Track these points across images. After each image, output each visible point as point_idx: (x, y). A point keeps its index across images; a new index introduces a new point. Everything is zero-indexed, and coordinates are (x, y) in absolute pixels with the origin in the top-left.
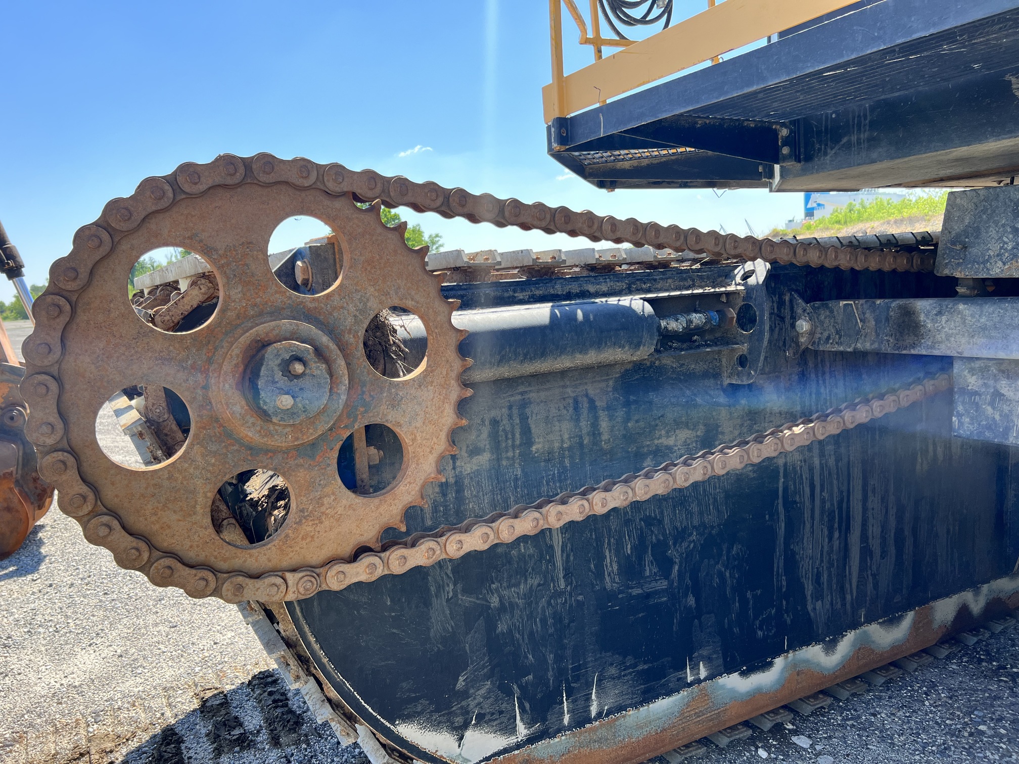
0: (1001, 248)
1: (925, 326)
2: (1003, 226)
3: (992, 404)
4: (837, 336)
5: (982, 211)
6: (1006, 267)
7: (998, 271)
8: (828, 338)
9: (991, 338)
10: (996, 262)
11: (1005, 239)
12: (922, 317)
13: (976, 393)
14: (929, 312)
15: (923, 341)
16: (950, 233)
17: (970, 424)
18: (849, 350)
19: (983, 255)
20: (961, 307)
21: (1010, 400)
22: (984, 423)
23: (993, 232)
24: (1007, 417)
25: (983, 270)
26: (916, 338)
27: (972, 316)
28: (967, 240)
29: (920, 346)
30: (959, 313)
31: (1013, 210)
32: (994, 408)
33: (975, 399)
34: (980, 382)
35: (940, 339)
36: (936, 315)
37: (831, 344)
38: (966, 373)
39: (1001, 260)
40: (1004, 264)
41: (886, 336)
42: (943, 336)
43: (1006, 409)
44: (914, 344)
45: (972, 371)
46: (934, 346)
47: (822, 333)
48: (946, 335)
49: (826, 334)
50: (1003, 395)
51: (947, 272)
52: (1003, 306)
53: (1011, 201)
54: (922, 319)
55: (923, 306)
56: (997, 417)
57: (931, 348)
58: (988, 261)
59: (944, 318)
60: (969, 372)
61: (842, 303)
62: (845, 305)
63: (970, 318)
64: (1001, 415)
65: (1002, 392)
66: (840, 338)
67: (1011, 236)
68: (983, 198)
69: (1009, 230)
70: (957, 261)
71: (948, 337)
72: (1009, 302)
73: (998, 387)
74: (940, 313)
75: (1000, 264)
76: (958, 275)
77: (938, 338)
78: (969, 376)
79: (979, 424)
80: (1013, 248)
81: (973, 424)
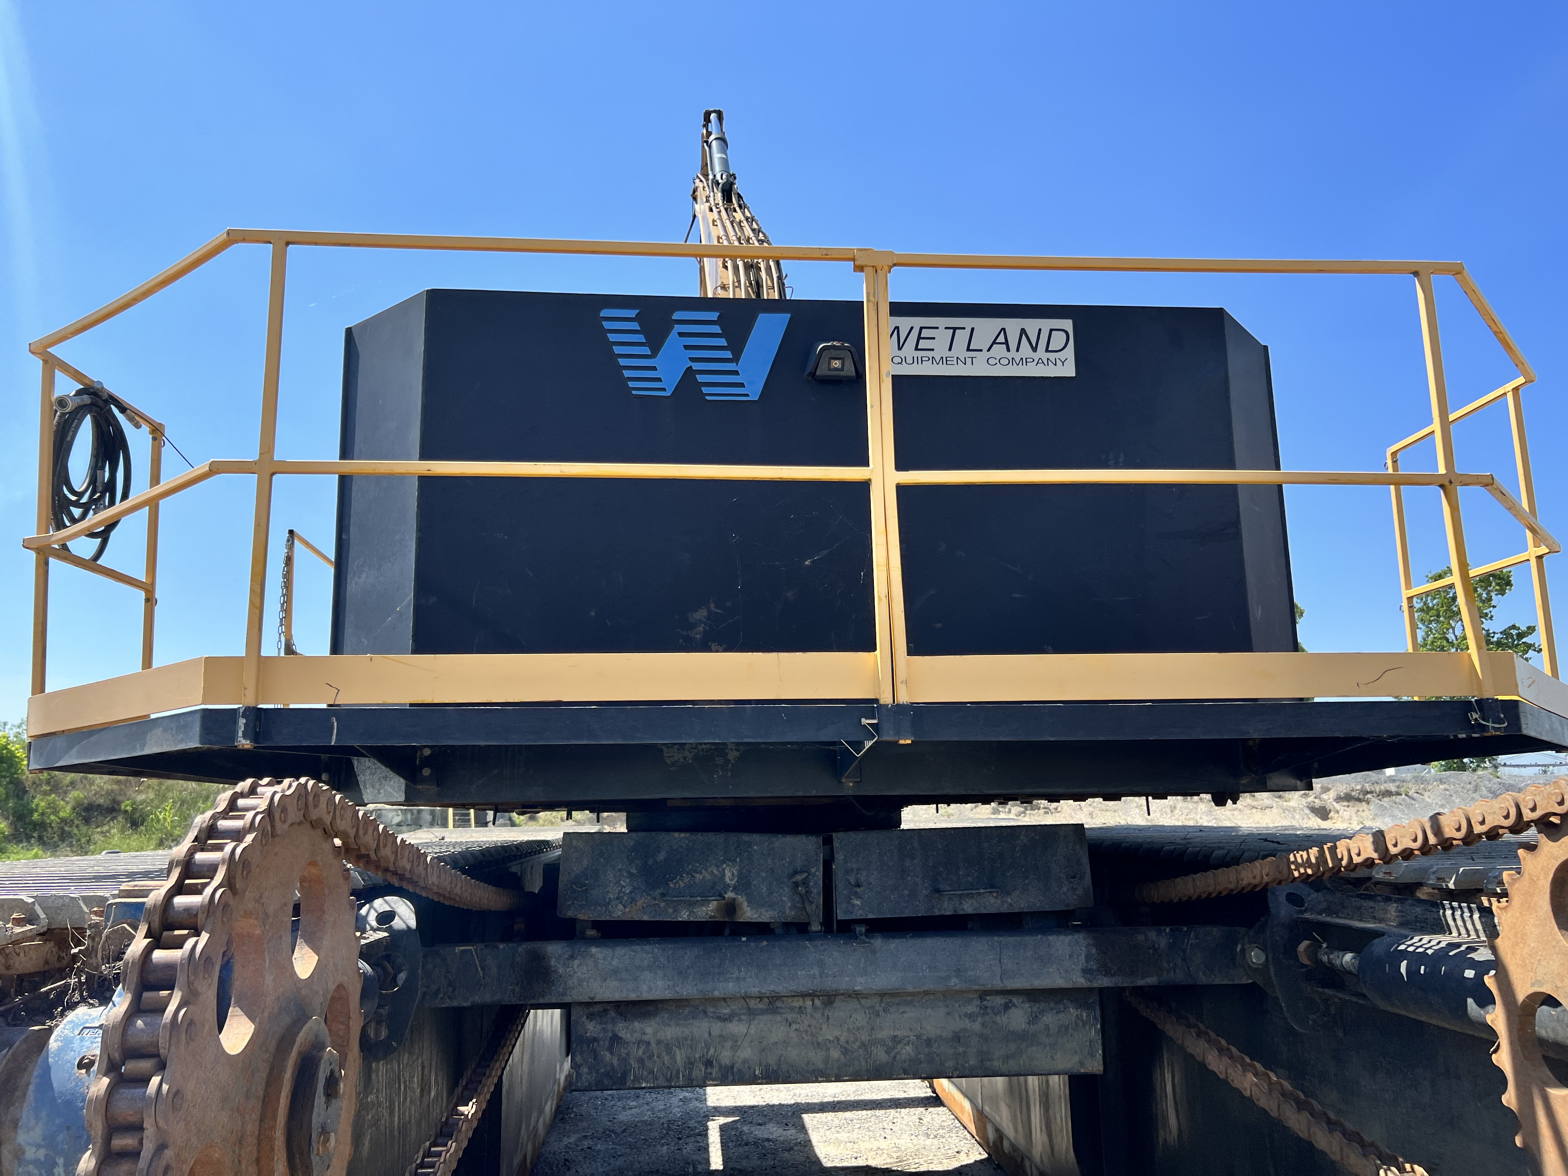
0: (620, 891)
1: (556, 972)
2: (620, 870)
3: (610, 1050)
4: (450, 989)
5: (599, 854)
6: (627, 910)
7: (620, 913)
8: (438, 991)
9: (621, 980)
10: (617, 905)
11: (622, 883)
12: (553, 962)
13: (595, 1039)
14: (560, 956)
15: (553, 988)
16: (569, 873)
17: (587, 1074)
18: (465, 1004)
19: (604, 899)
20: (594, 950)
21: (628, 1043)
22: (603, 1071)
23: (611, 876)
24: (624, 1060)
25: (605, 912)
26: (545, 985)
27: (604, 959)
28: (587, 882)
29: (550, 994)
30: (592, 956)
31: (628, 856)
32: (612, 1054)
33: (593, 1046)
34: (599, 1027)
35: (572, 985)
36: (568, 959)
37: (442, 998)
38: (584, 1019)
39: (621, 902)
40: (625, 907)
41: (511, 985)
42: (576, 982)
43: (623, 1051)
44: (544, 991)
45: (591, 1017)
46: (565, 993)
47: (428, 987)
48: (578, 981)
49: (434, 987)
50: (621, 1038)
51: (570, 914)
52: (633, 948)
53: (625, 847)
54: (552, 964)
55: (554, 950)
56: (615, 1062)
57: (563, 995)
58: (609, 903)
59: (576, 962)
60: (587, 1018)
61: (459, 949)
62: (462, 950)
63: (602, 961)
64: (618, 1060)
65: (620, 1035)
66: (454, 991)
67: (628, 880)
68: (598, 842)
69: (625, 874)
70: (580, 903)
71: (581, 981)
72: (638, 944)
73: (617, 1029)
74: (572, 957)
75: (621, 907)
76: (581, 917)
77: (570, 983)
78: (587, 1022)
79: (598, 1073)
80: (631, 892)
81: (592, 1073)
